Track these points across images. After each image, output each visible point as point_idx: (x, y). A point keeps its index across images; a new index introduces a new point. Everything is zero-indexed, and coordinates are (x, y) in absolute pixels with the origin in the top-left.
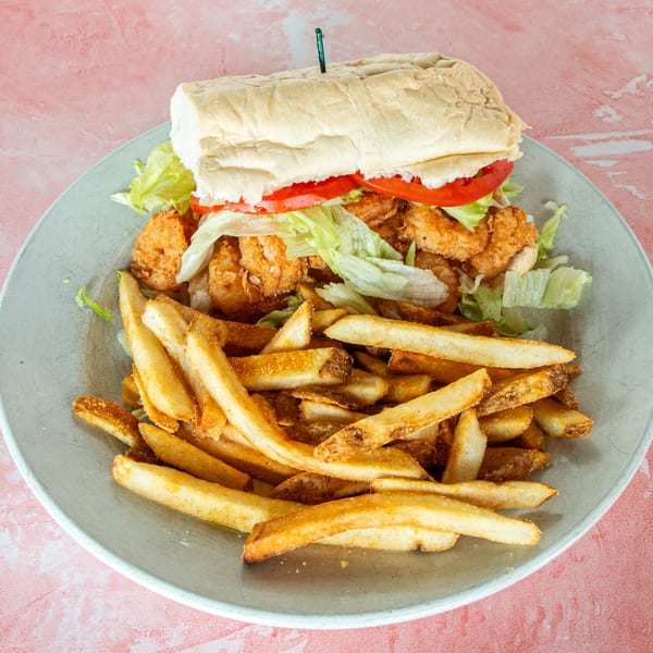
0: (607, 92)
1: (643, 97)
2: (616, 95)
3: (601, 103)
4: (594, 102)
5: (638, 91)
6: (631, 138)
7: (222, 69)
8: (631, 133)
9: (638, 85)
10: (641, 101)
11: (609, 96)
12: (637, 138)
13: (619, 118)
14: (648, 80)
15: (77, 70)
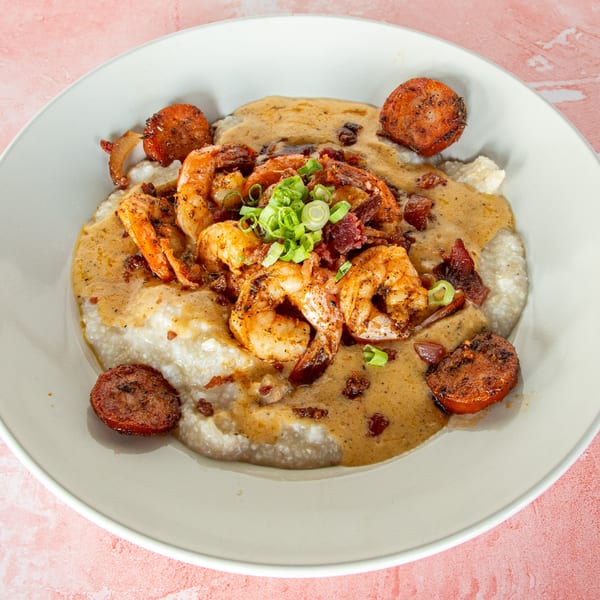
0: (538, 43)
1: (573, 49)
2: (547, 46)
3: (533, 53)
4: (527, 51)
5: (568, 43)
6: (563, 87)
7: (175, 15)
8: (563, 83)
9: (568, 37)
10: (571, 52)
11: (541, 47)
12: (568, 87)
13: (550, 67)
14: (577, 33)
15: (41, 18)
